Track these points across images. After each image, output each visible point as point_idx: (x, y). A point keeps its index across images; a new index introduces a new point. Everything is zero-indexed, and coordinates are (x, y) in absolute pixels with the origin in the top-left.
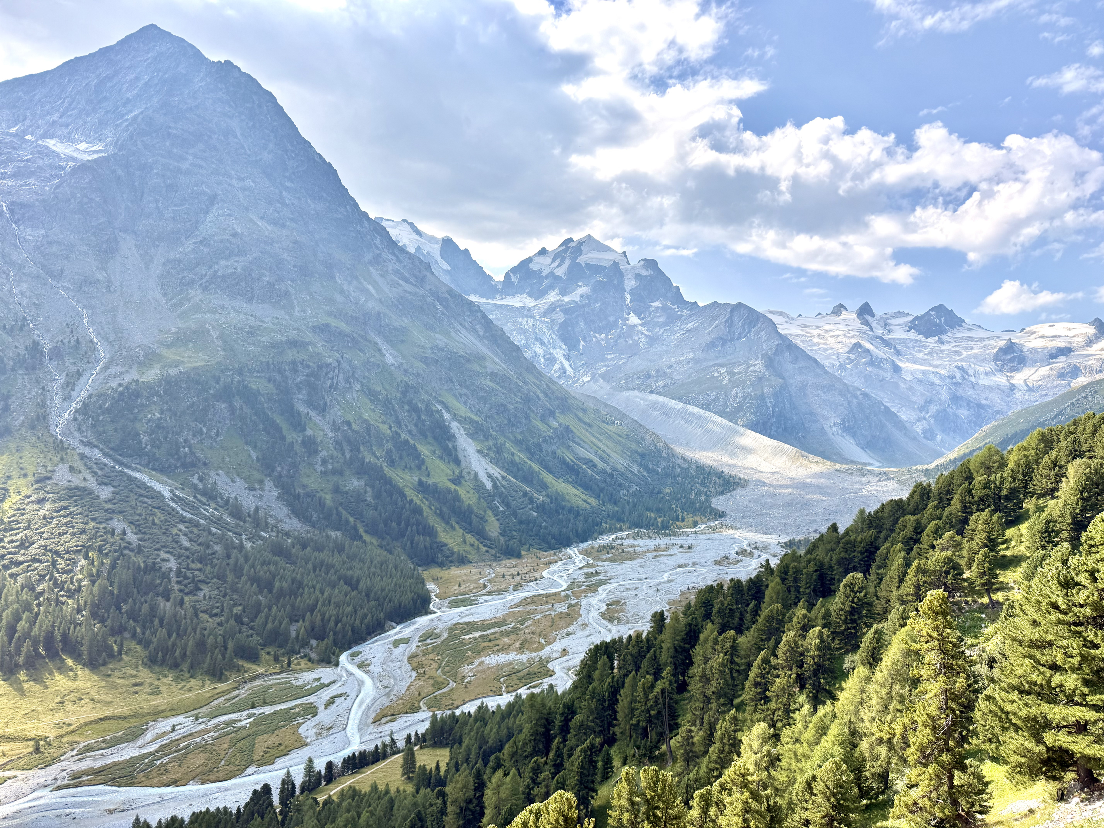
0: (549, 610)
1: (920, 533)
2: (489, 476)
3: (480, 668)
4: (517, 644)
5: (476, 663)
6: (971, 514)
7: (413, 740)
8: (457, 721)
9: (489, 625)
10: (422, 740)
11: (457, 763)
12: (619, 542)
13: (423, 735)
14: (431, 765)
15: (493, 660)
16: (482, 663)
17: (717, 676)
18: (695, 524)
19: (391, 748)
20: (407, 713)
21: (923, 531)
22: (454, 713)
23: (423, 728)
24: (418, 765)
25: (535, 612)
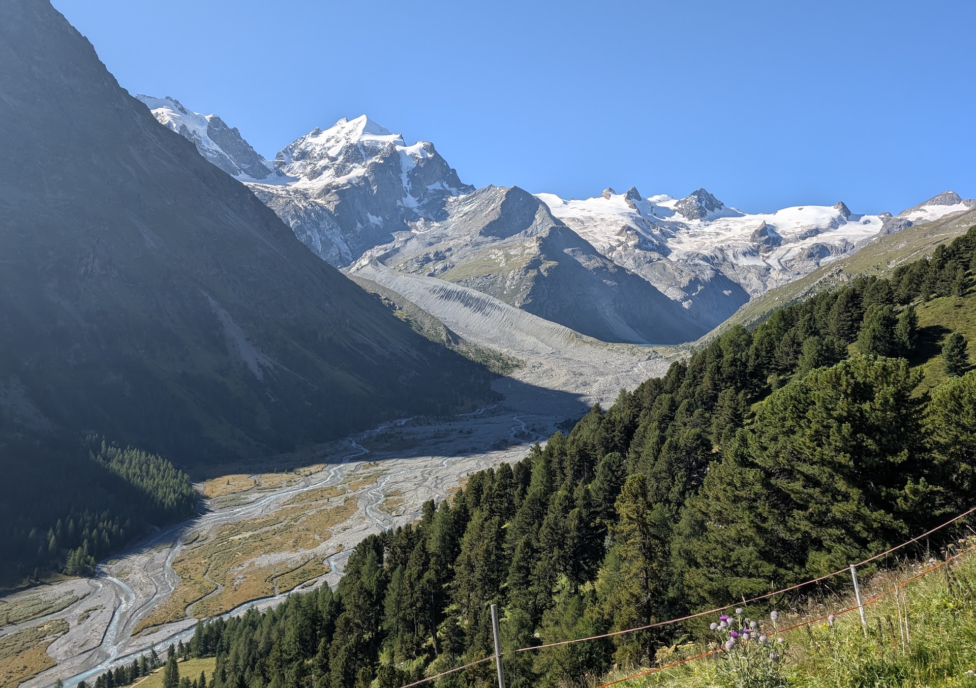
0: (324, 504)
1: (674, 411)
2: (260, 366)
3: (250, 569)
4: (291, 542)
5: (246, 564)
6: (721, 390)
7: (176, 651)
8: (225, 626)
9: (260, 524)
10: (186, 651)
11: (224, 671)
12: (398, 430)
13: (188, 645)
14: (195, 677)
15: (264, 560)
16: (252, 564)
17: (482, 562)
18: (474, 408)
19: (152, 662)
20: (170, 622)
21: (677, 409)
22: (221, 619)
23: (187, 638)
24: (181, 678)
25: (309, 507)
